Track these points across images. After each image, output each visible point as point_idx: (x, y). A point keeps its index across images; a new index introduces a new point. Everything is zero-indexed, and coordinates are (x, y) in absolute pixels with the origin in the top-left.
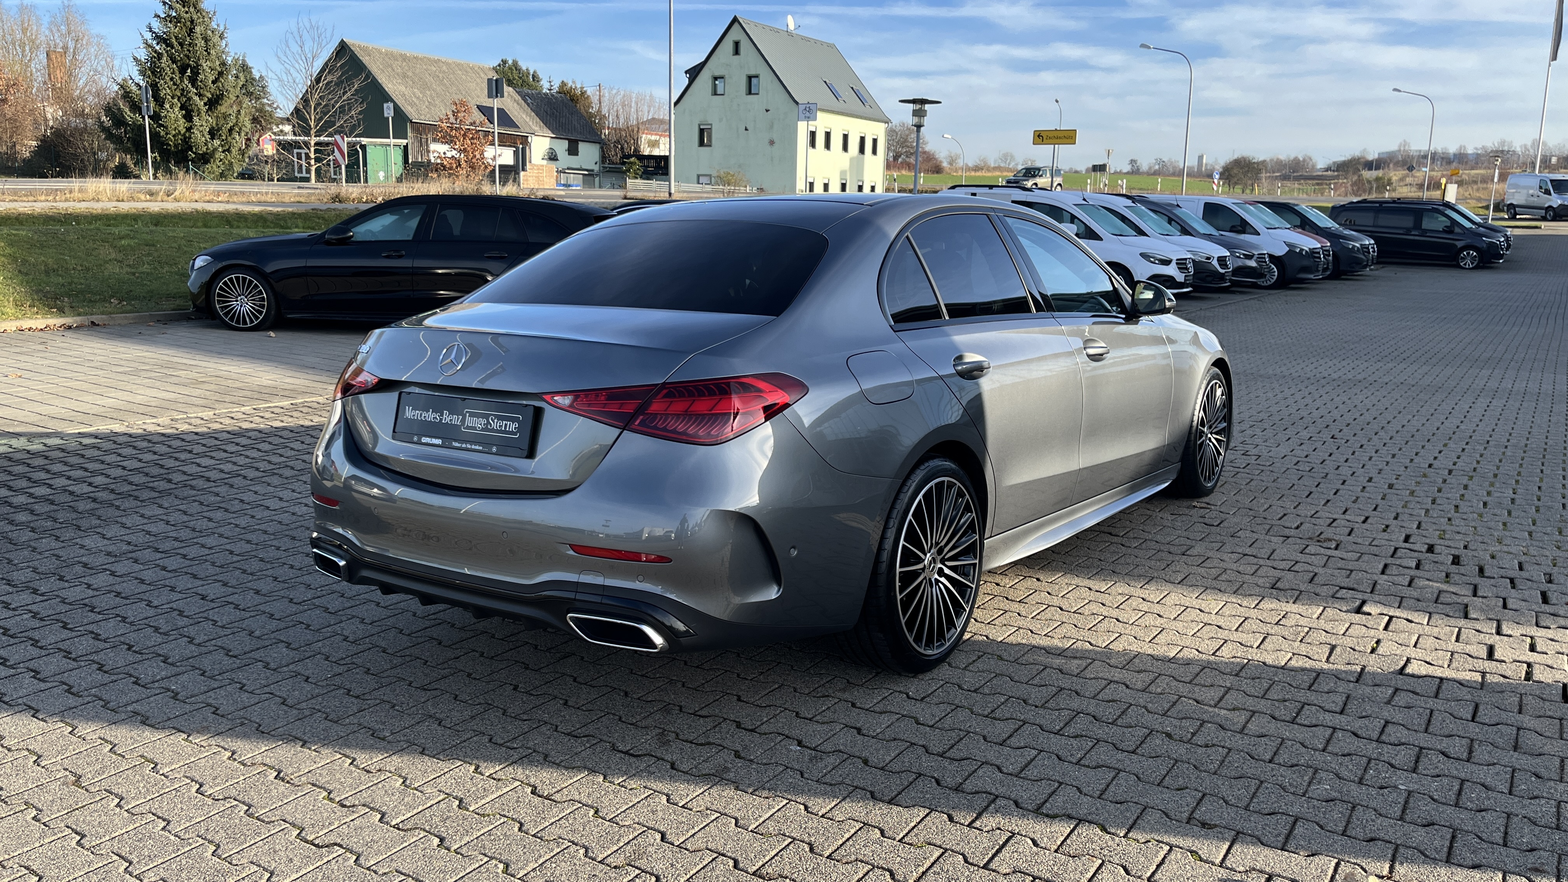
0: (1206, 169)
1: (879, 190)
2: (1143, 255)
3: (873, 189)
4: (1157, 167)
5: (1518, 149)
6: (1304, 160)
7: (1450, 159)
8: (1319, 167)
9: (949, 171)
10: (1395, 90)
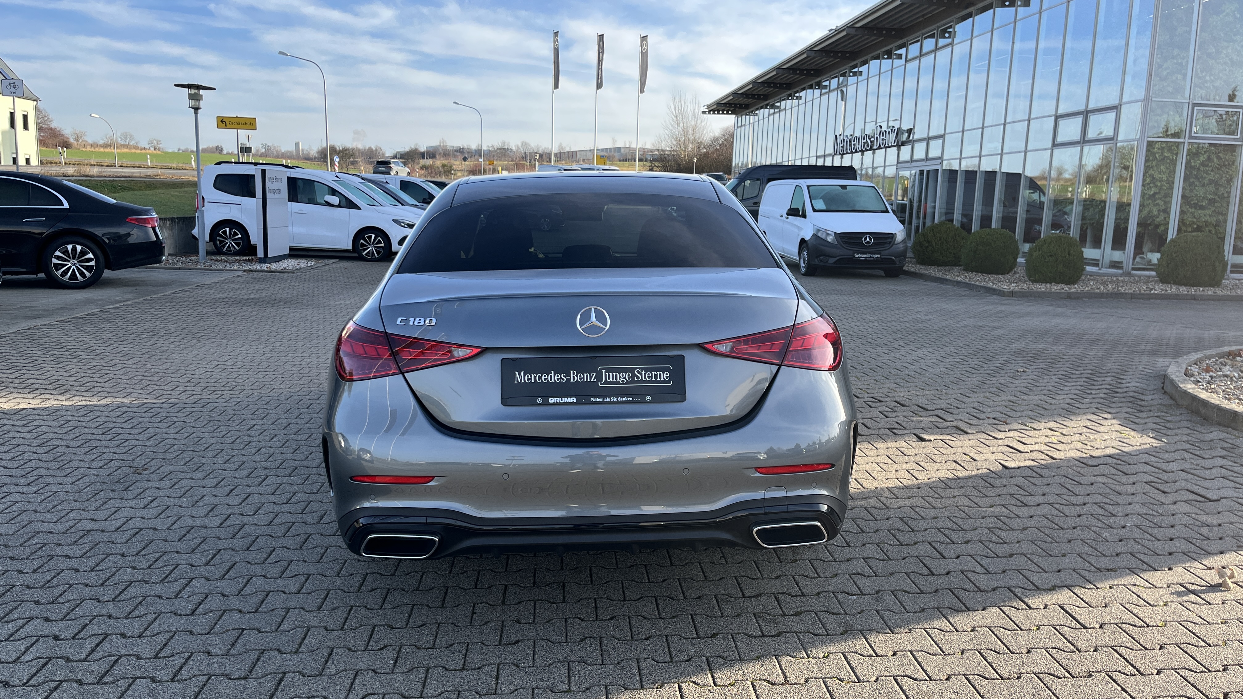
0: (303, 154)
1: (34, 162)
2: (395, 221)
3: (28, 161)
4: (263, 150)
5: (514, 148)
6: (376, 150)
7: (472, 153)
8: (387, 155)
9: (78, 147)
10: (455, 103)
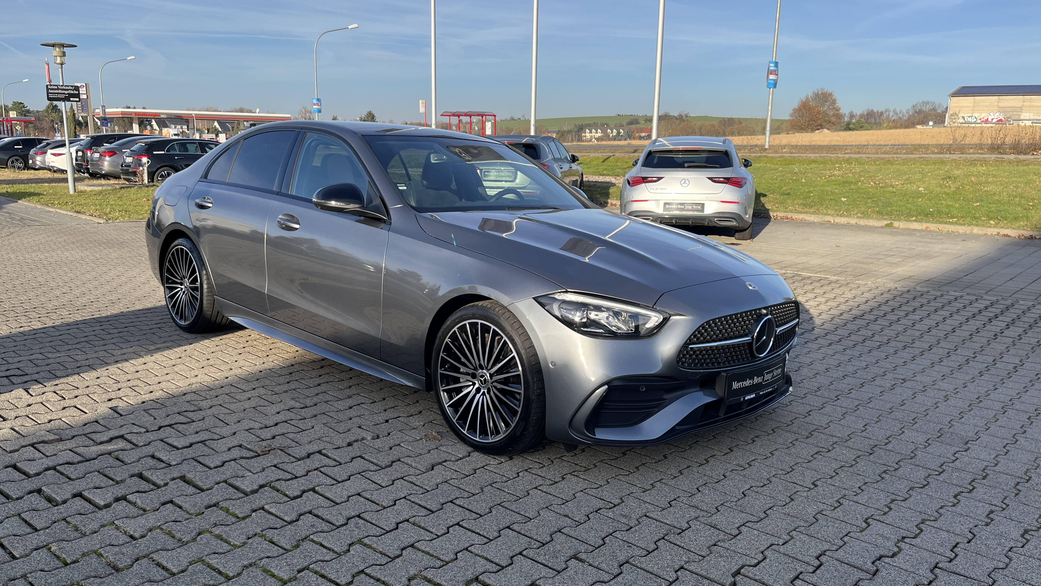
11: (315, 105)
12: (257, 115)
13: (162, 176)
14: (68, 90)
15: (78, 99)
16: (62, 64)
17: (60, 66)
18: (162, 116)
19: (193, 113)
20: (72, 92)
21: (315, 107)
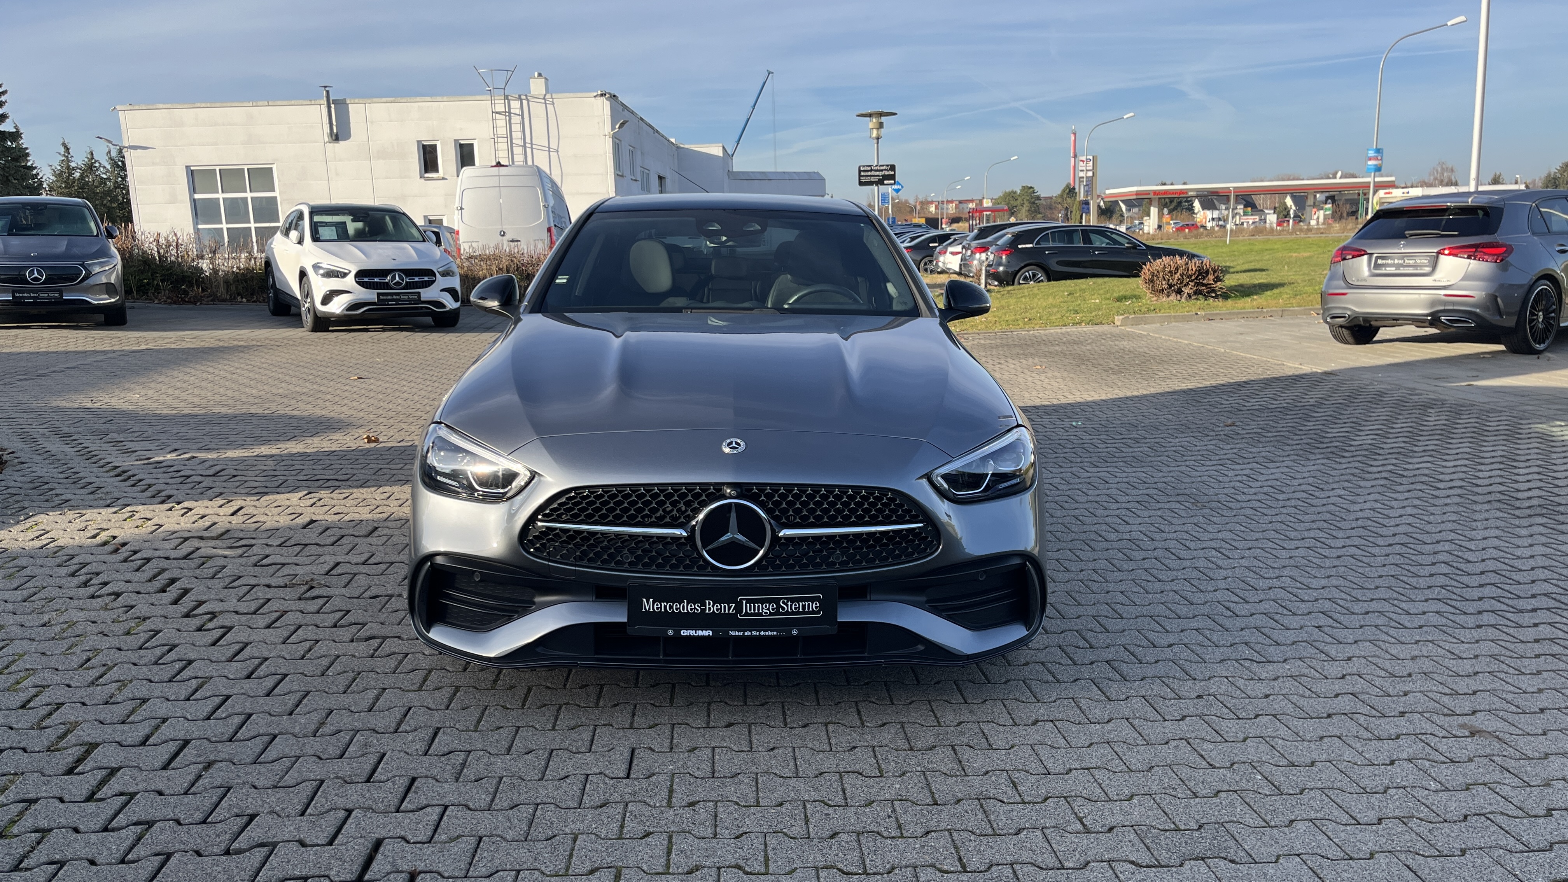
11: (1370, 159)
12: (1338, 181)
13: (1025, 278)
14: (882, 170)
15: (892, 182)
16: (878, 138)
17: (875, 141)
18: (1191, 194)
19: (1231, 185)
20: (887, 173)
21: (1370, 163)
